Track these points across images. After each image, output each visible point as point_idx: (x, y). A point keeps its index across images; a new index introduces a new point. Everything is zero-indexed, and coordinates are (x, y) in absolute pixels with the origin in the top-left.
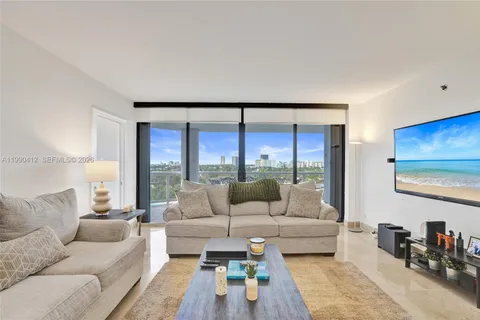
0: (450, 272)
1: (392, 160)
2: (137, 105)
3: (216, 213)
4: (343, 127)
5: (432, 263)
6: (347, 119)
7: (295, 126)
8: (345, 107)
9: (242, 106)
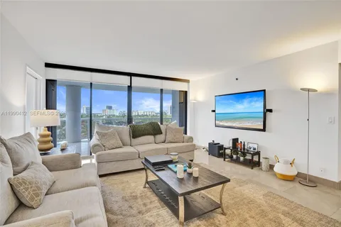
0: (242, 159)
1: (214, 111)
2: (48, 65)
3: (124, 145)
4: (186, 93)
5: (235, 156)
6: (189, 88)
7: (162, 90)
8: (187, 81)
9: (131, 75)
